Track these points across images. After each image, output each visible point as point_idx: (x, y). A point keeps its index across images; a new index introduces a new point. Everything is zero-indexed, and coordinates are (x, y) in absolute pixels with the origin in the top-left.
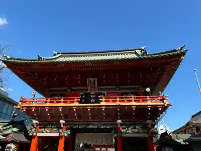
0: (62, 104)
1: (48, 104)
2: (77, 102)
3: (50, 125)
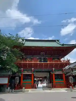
0: (33, 62)
1: (28, 62)
2: (39, 61)
3: (27, 70)
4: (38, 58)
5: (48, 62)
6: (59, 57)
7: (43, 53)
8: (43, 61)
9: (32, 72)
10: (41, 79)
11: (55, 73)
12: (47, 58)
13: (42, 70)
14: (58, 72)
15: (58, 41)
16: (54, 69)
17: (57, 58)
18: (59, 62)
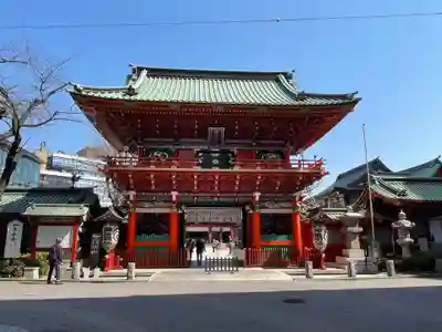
0: (174, 168)
1: (153, 168)
2: (198, 165)
3: (152, 197)
4: (198, 152)
5: (236, 169)
6: (284, 146)
7: (216, 130)
8: (216, 162)
9: (171, 207)
10: (226, 229)
11: (263, 211)
12: (233, 153)
13: (213, 197)
14: (276, 206)
15: (288, 77)
16: (260, 197)
17: (275, 152)
18: (280, 170)
